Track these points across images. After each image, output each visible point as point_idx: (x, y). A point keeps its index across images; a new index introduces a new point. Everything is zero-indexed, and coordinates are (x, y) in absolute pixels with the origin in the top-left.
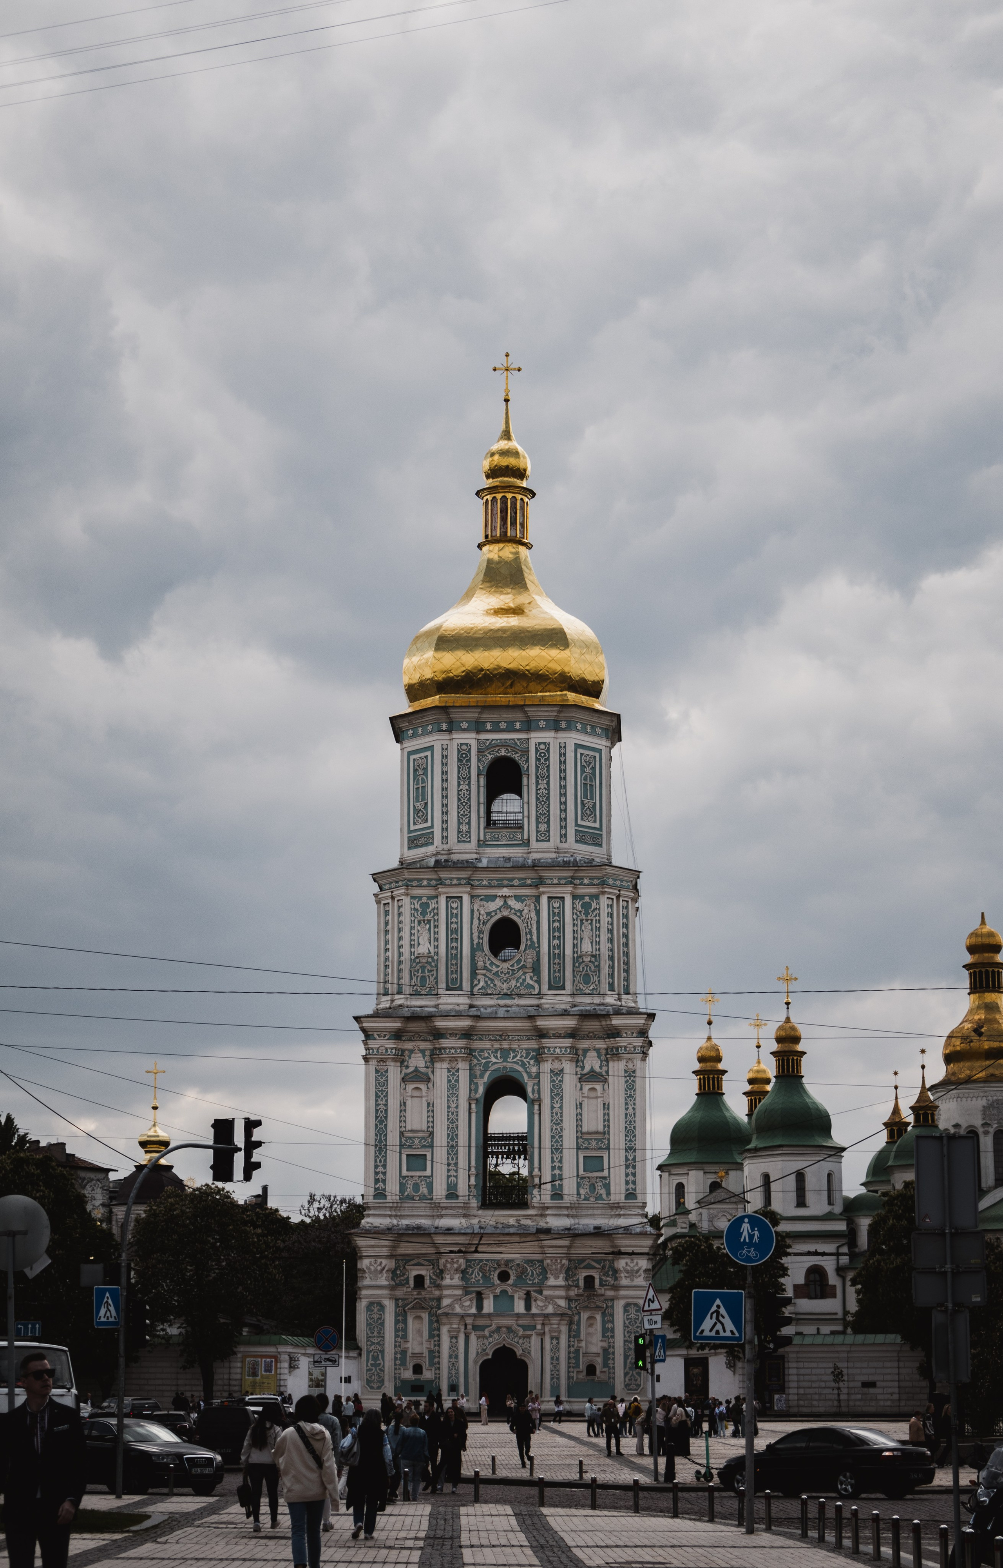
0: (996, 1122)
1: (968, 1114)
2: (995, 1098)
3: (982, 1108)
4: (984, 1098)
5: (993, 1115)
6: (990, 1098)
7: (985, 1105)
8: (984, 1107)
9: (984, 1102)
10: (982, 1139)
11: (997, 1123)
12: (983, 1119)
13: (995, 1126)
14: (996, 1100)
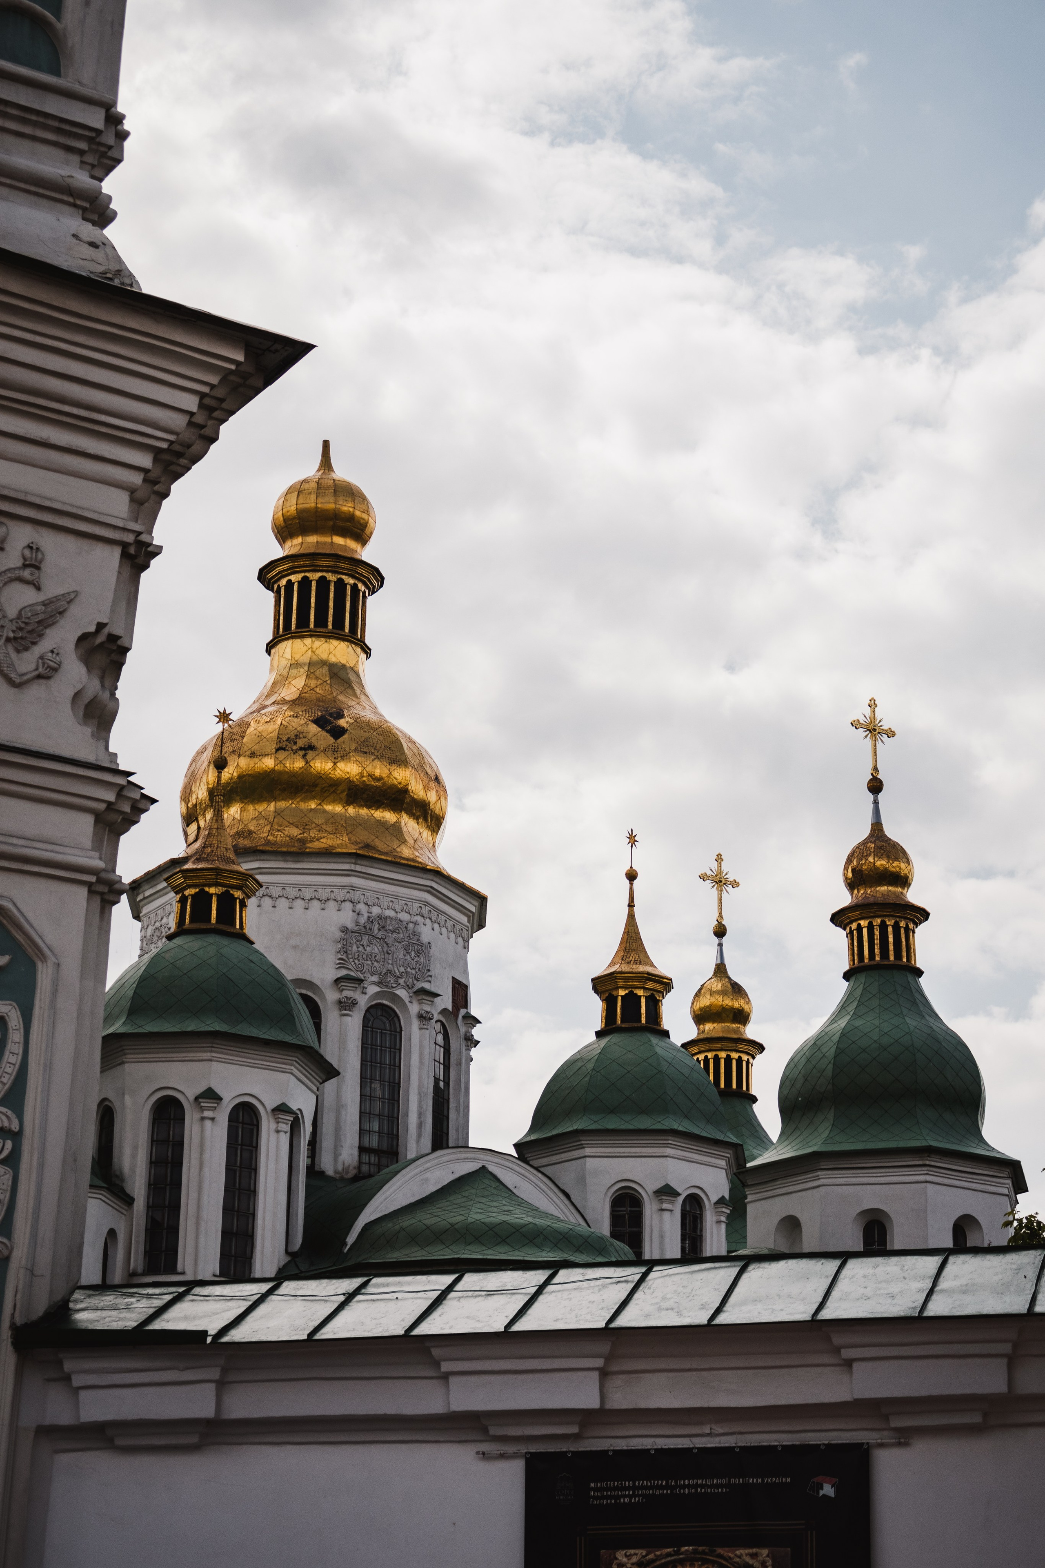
0: (375, 978)
1: (295, 947)
2: (376, 911)
3: (339, 935)
4: (348, 905)
5: (370, 957)
6: (361, 907)
7: (350, 925)
8: (345, 930)
9: (346, 917)
10: (331, 1018)
11: (379, 984)
12: (341, 966)
13: (373, 990)
14: (380, 917)
